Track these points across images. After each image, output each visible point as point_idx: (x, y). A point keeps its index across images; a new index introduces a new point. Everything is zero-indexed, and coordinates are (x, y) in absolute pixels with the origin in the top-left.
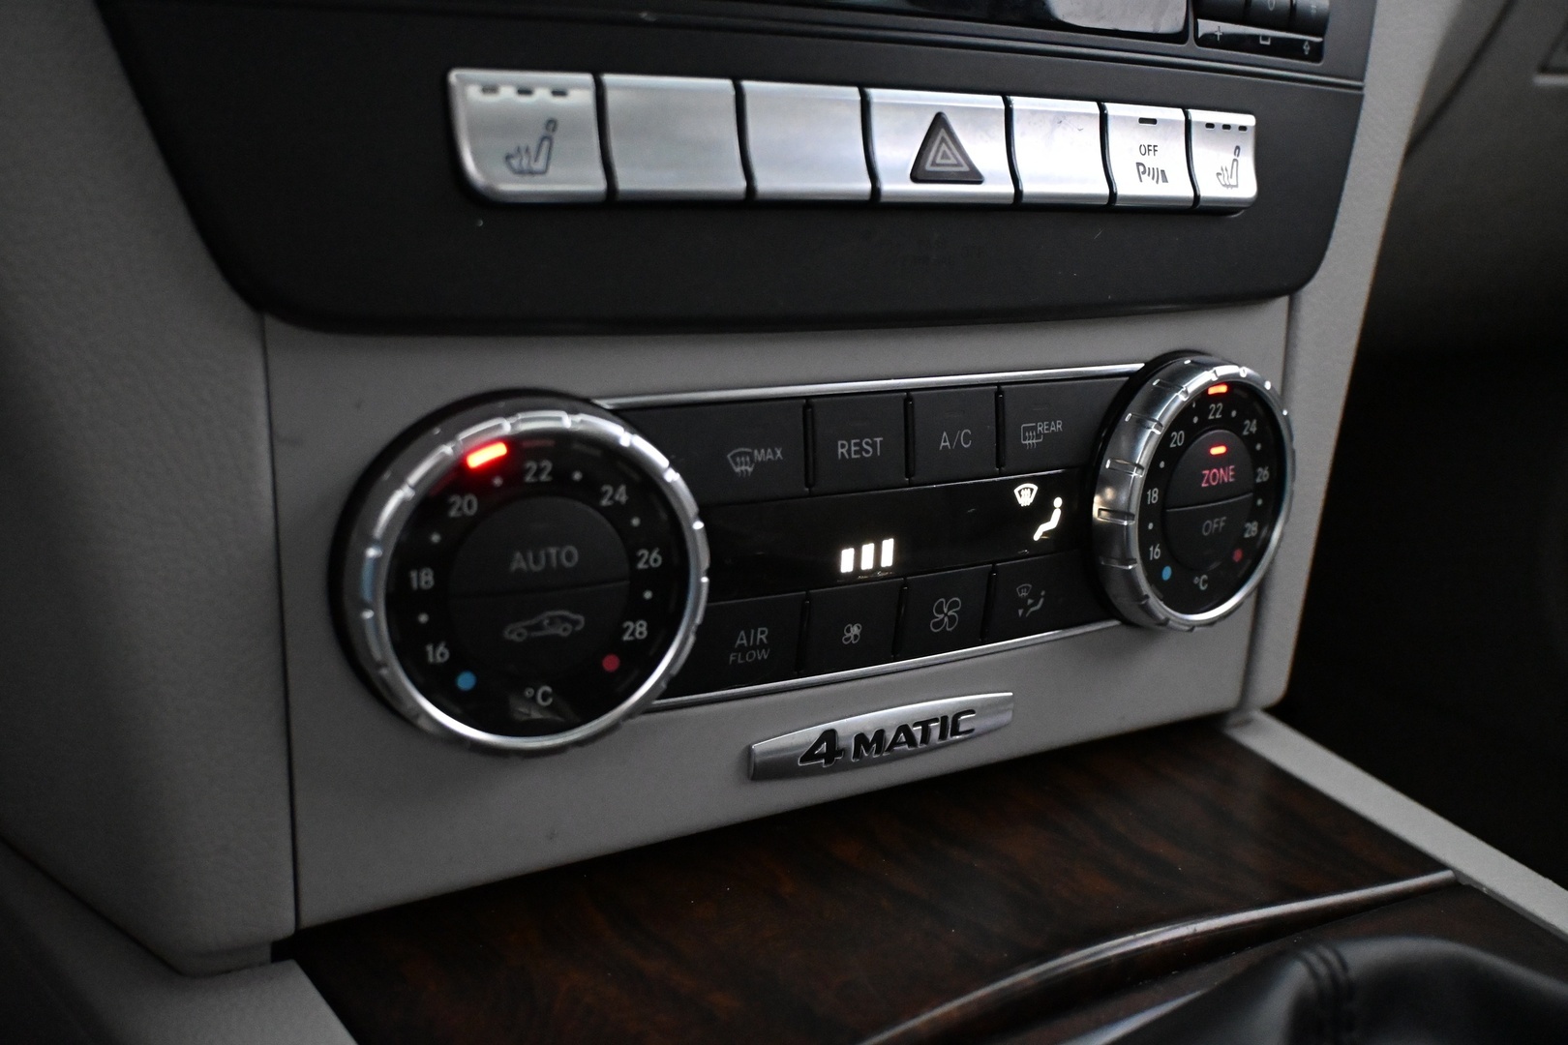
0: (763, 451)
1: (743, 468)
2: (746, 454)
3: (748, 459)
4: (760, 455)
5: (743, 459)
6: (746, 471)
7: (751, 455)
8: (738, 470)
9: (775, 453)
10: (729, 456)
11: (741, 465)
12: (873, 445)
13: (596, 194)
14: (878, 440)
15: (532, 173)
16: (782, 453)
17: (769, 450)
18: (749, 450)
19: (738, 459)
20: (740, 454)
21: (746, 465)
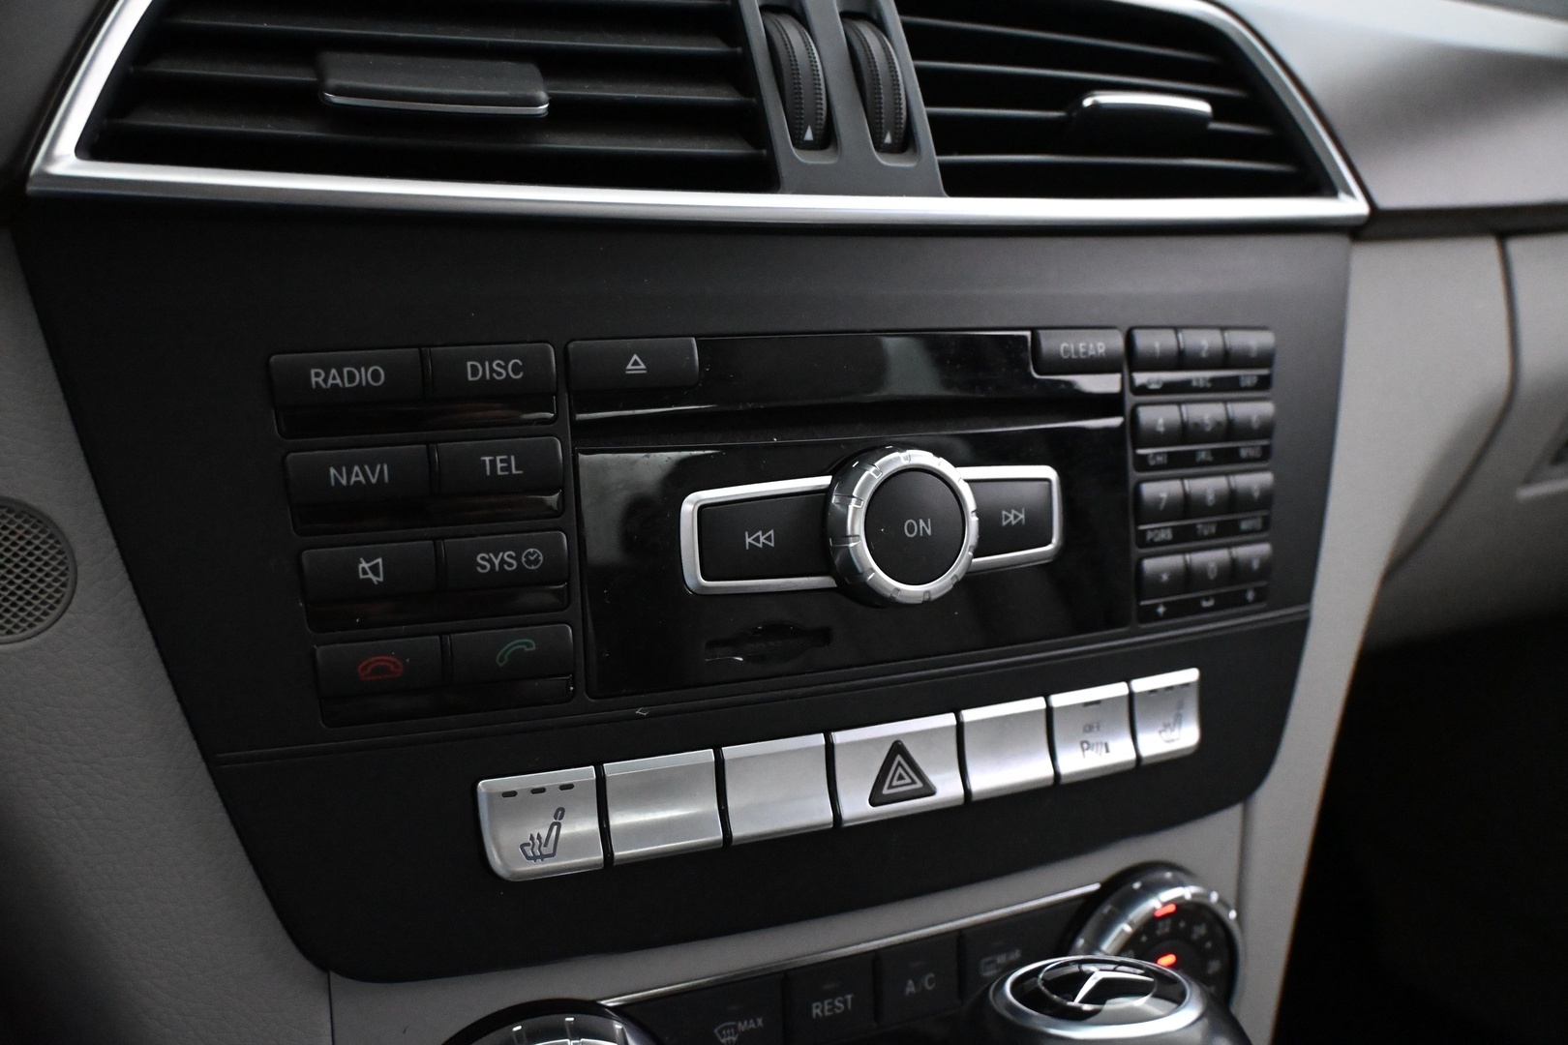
0: (746, 1022)
1: (729, 1038)
2: (729, 1027)
3: (733, 1030)
4: (742, 1027)
5: (728, 1031)
6: (732, 1041)
7: (735, 1027)
8: (723, 1041)
9: (756, 1022)
10: (716, 1031)
11: (727, 1036)
12: (845, 1002)
13: (596, 865)
14: (849, 997)
15: (543, 857)
16: (763, 1022)
17: (752, 1021)
18: (733, 1023)
19: (724, 1032)
20: (726, 1028)
21: (731, 1035)
